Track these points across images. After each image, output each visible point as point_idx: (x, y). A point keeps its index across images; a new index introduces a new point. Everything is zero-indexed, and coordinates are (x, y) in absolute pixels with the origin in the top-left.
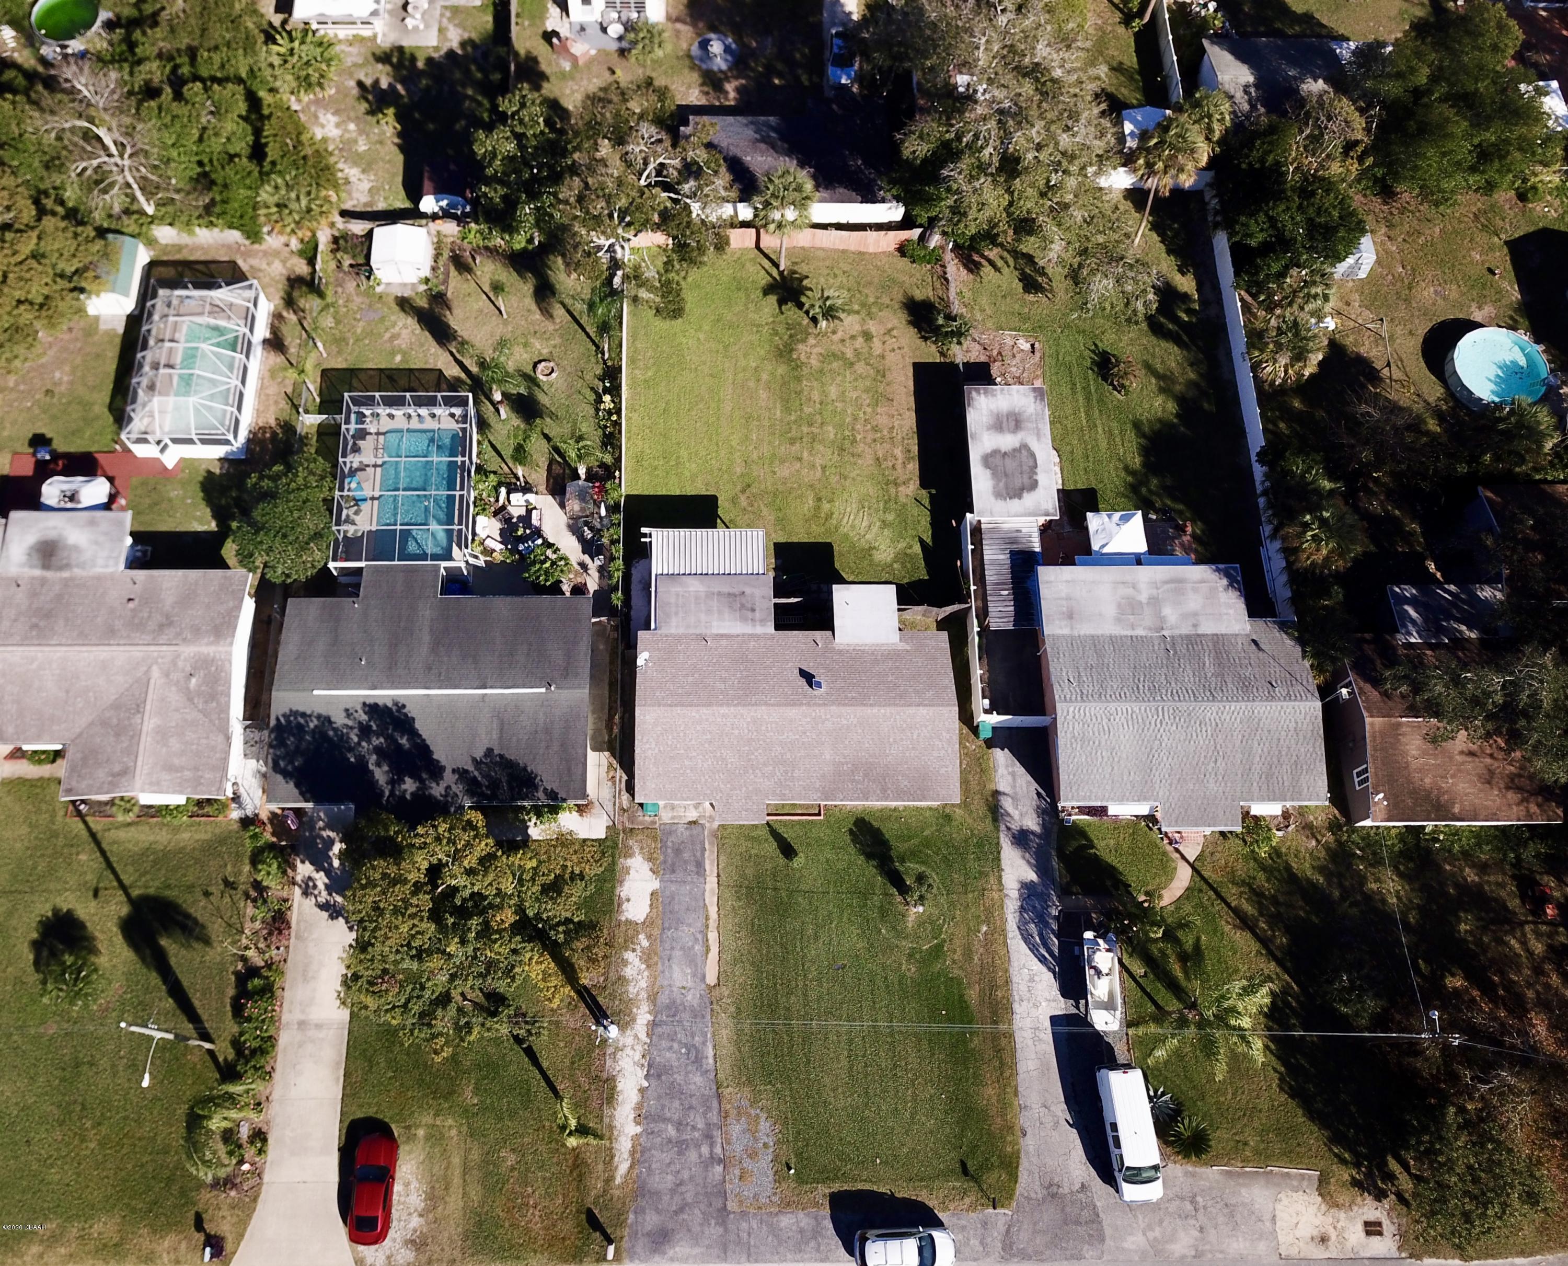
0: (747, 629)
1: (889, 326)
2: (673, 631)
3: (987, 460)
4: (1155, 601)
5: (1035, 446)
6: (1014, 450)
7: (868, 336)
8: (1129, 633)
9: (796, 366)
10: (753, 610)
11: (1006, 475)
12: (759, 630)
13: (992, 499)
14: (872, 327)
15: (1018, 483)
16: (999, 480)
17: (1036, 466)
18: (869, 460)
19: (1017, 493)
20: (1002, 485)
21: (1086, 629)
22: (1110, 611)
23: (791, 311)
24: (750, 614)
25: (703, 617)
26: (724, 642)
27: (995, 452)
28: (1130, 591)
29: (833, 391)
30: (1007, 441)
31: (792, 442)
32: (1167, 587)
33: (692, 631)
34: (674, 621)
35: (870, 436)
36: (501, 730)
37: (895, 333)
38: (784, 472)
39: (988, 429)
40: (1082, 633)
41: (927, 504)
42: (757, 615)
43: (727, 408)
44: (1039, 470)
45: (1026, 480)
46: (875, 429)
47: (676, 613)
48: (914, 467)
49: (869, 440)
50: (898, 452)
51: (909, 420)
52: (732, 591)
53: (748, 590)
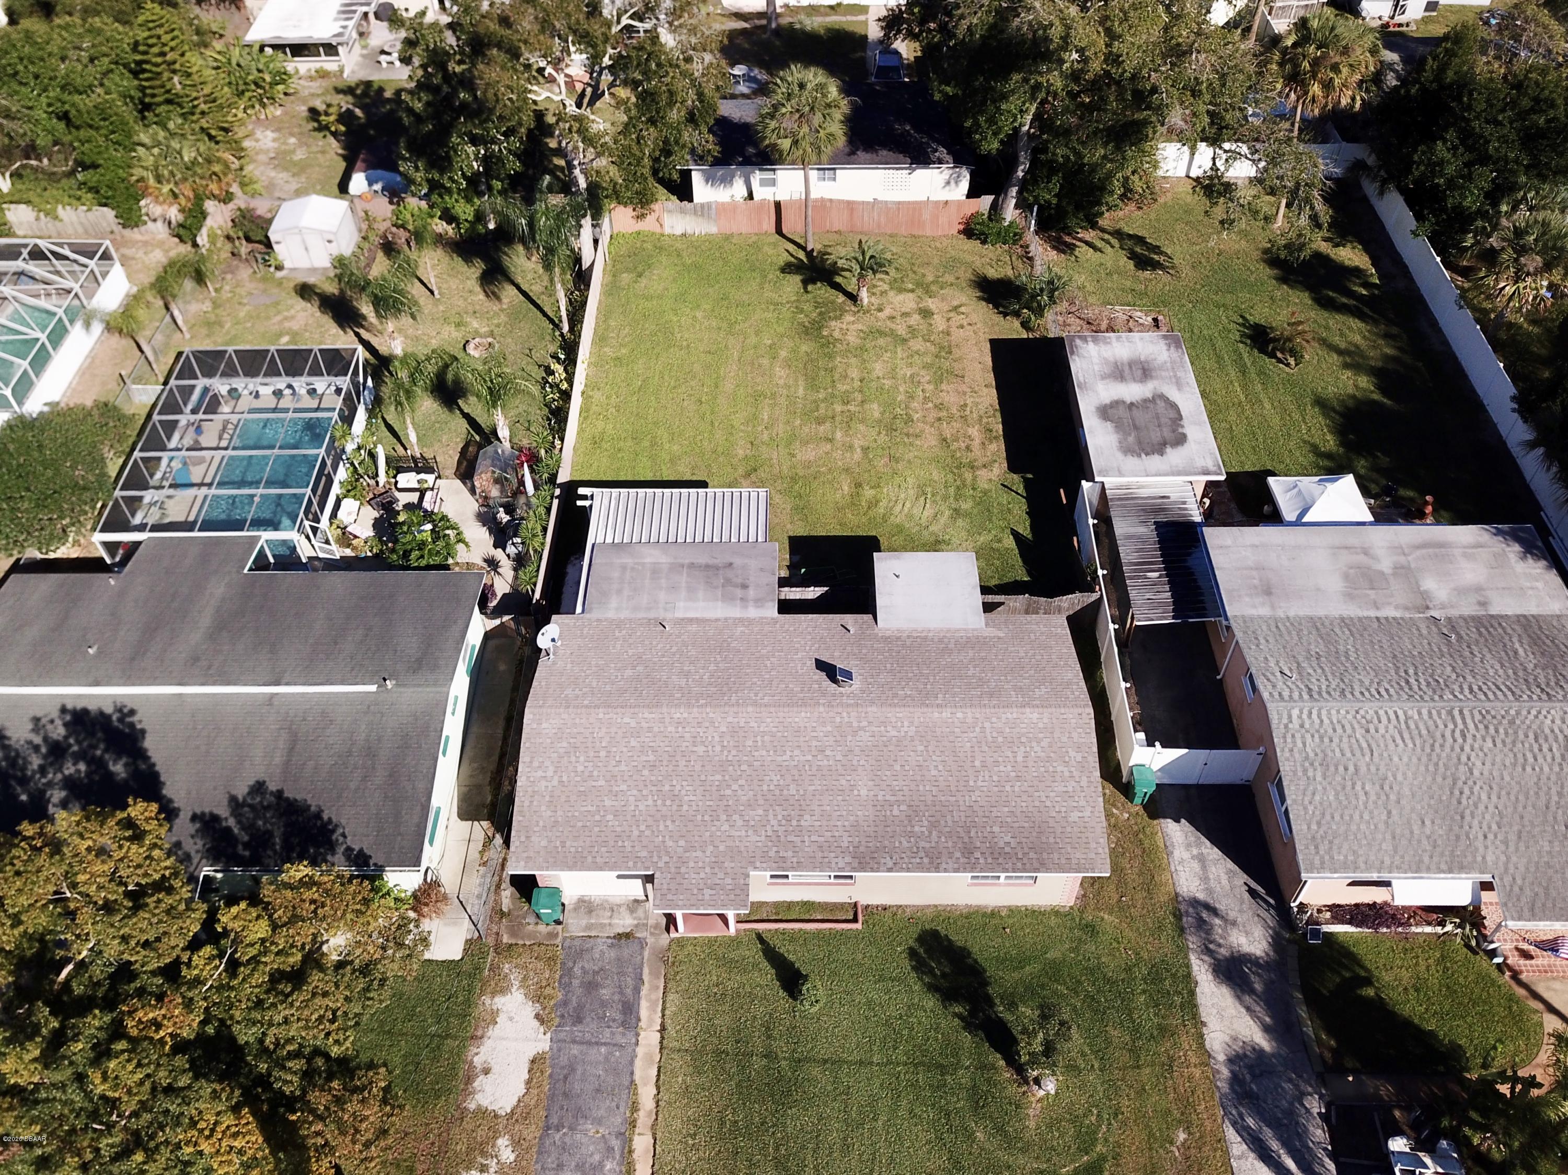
0: (735, 612)
1: (955, 303)
2: (611, 614)
3: (1105, 412)
4: (1403, 571)
5: (1174, 395)
6: (1145, 401)
7: (926, 313)
8: (1372, 613)
9: (828, 343)
10: (745, 587)
11: (1136, 427)
12: (753, 612)
13: (1119, 455)
14: (932, 304)
15: (1155, 436)
16: (1126, 434)
17: (1180, 418)
18: (930, 440)
19: (1159, 448)
20: (1131, 439)
21: (1297, 609)
22: (1334, 584)
23: (821, 291)
24: (739, 592)
25: (662, 596)
26: (694, 628)
27: (1116, 404)
28: (1361, 558)
29: (878, 368)
30: (1133, 391)
31: (820, 421)
32: (1419, 553)
33: (641, 615)
34: (614, 602)
35: (934, 414)
36: (291, 750)
37: (963, 309)
38: (808, 454)
39: (1103, 377)
40: (1292, 614)
41: (1021, 490)
42: (751, 592)
43: (729, 386)
44: (1185, 422)
45: (1167, 433)
46: (939, 407)
47: (619, 592)
48: (998, 448)
49: (930, 419)
50: (974, 432)
51: (989, 397)
52: (711, 562)
53: (737, 561)
